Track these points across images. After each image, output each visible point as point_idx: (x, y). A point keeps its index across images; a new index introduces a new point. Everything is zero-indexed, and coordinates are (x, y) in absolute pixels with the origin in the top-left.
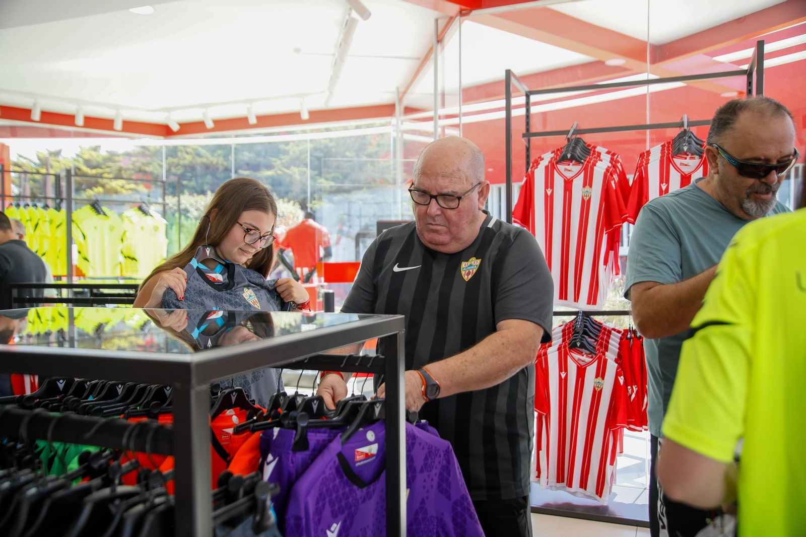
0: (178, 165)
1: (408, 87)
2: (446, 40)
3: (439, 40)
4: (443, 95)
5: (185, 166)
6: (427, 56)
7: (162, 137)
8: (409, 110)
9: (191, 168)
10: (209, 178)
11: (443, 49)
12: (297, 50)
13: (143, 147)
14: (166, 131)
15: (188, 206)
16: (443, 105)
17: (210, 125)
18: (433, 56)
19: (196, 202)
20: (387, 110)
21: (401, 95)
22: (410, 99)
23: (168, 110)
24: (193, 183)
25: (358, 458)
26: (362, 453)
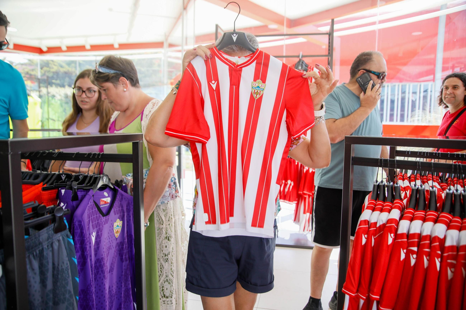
0: (49, 71)
1: (170, 33)
2: (188, 8)
3: (185, 8)
4: (186, 38)
5: (54, 73)
6: (179, 17)
7: (37, 54)
8: (171, 45)
9: (57, 73)
10: (67, 79)
11: (187, 13)
12: (111, 10)
13: (30, 60)
14: (40, 51)
15: (55, 94)
16: (186, 44)
17: (64, 48)
18: (181, 17)
19: (59, 91)
20: (159, 45)
21: (167, 37)
22: (171, 40)
23: (41, 39)
24: (58, 82)
25: (102, 203)
26: (104, 201)
